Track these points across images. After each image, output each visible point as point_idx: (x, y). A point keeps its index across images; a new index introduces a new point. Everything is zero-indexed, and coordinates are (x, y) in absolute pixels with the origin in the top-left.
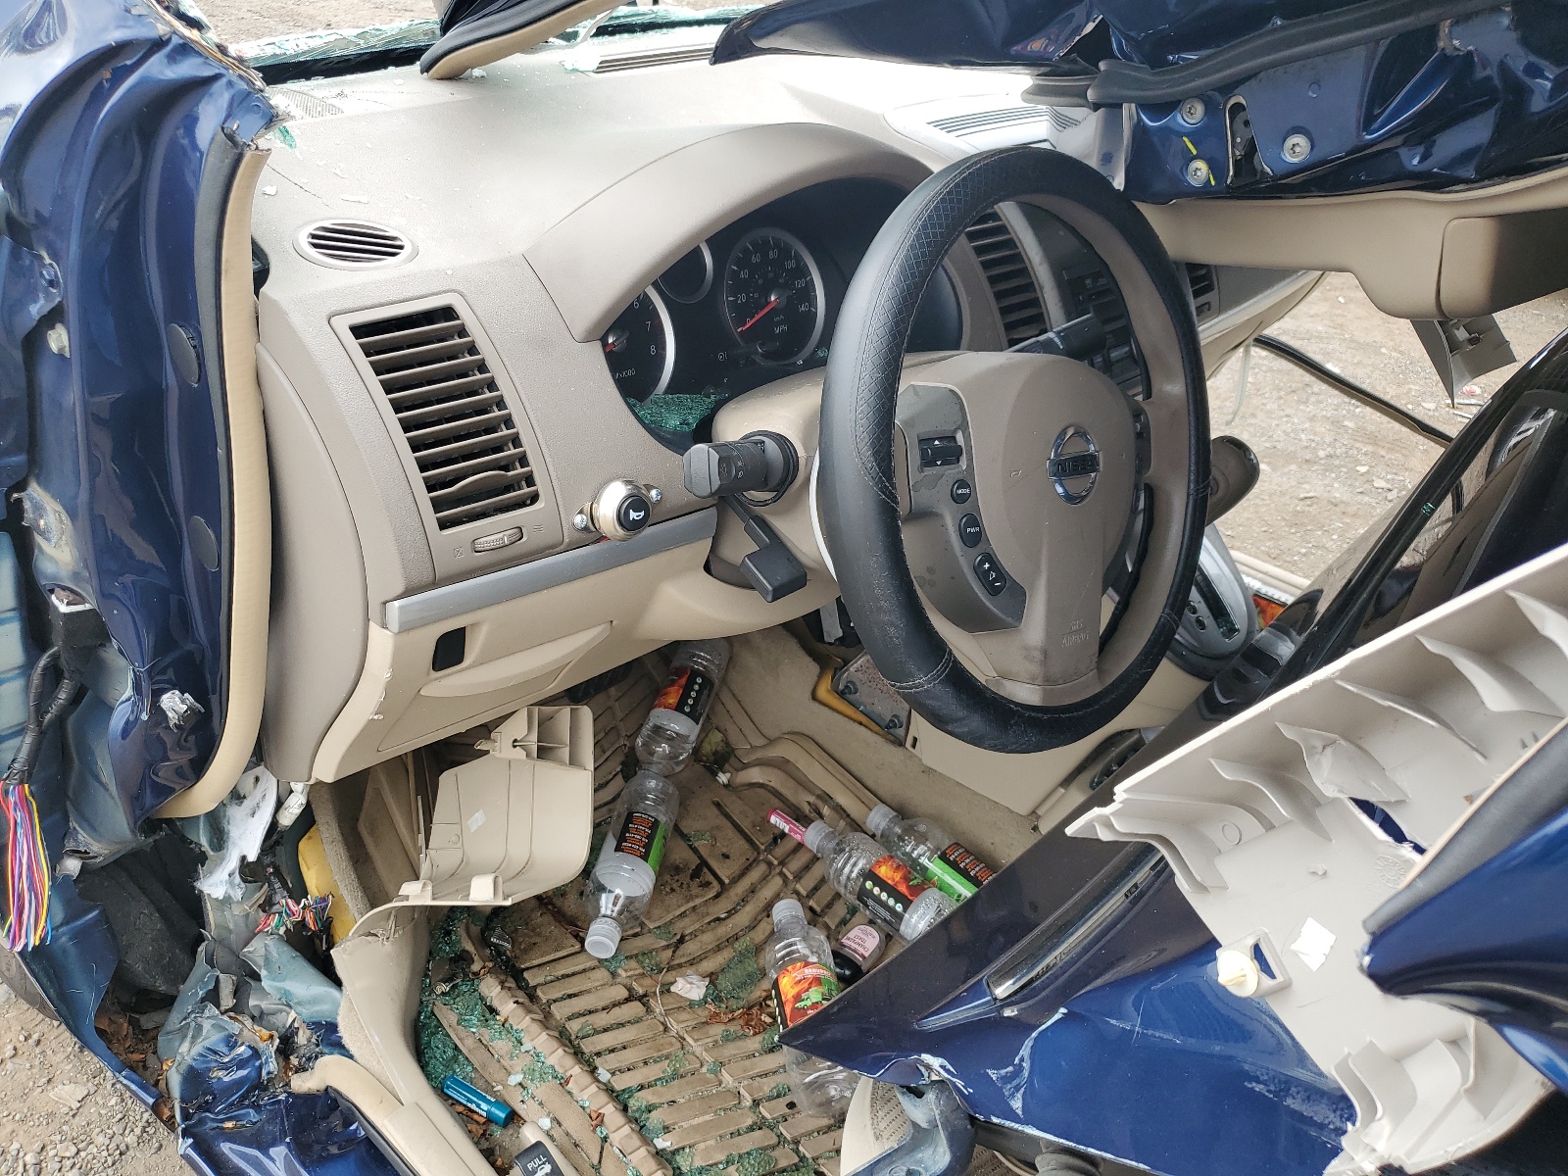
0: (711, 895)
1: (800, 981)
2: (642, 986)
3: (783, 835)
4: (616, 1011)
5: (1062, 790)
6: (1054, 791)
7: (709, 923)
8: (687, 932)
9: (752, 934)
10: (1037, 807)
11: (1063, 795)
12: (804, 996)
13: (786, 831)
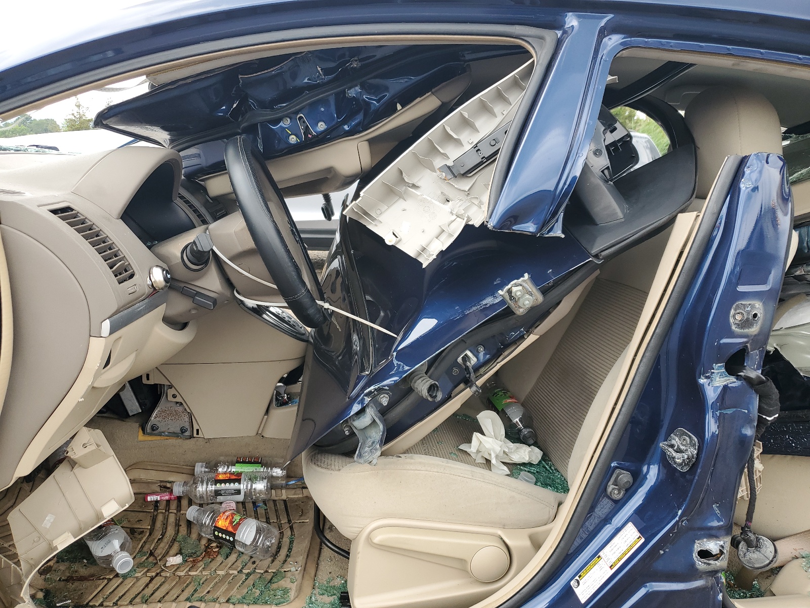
0: (148, 534)
1: (227, 518)
2: (153, 572)
3: (157, 502)
4: (151, 585)
5: (266, 417)
6: (264, 417)
7: (157, 542)
8: (151, 549)
9: (180, 535)
10: (258, 431)
11: (267, 418)
12: (233, 520)
13: (159, 499)
